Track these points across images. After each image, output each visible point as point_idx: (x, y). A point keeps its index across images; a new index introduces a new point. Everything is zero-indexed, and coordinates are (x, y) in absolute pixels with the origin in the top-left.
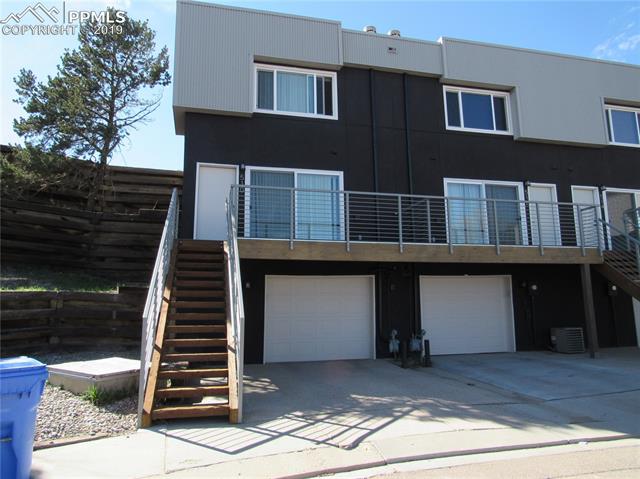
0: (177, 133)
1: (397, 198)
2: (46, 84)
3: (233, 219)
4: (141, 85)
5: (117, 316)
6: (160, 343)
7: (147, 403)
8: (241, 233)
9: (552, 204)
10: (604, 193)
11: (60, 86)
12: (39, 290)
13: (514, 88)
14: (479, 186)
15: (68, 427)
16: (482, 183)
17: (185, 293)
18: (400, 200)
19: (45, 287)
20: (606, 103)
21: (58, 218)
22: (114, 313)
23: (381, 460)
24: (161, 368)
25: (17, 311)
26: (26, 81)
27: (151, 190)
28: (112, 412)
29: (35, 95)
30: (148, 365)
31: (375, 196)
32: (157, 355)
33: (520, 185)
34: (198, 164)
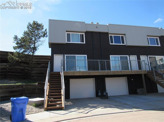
0: (49, 48)
1: (98, 61)
2: (20, 38)
3: (62, 67)
4: (41, 37)
5: (37, 89)
6: (48, 94)
7: (46, 106)
8: (64, 70)
9: (136, 60)
10: (148, 57)
11: (24, 39)
12: (21, 84)
13: (125, 34)
14: (118, 57)
15: (30, 111)
16: (119, 56)
17: (52, 84)
18: (99, 61)
19: (22, 83)
20: (147, 36)
21: (23, 68)
22: (37, 88)
23: (92, 115)
24: (48, 100)
25: (16, 89)
26: (16, 38)
27: (43, 60)
28: (39, 108)
29: (18, 41)
30: (46, 99)
31: (94, 61)
32: (47, 97)
33: (128, 56)
34: (54, 55)
